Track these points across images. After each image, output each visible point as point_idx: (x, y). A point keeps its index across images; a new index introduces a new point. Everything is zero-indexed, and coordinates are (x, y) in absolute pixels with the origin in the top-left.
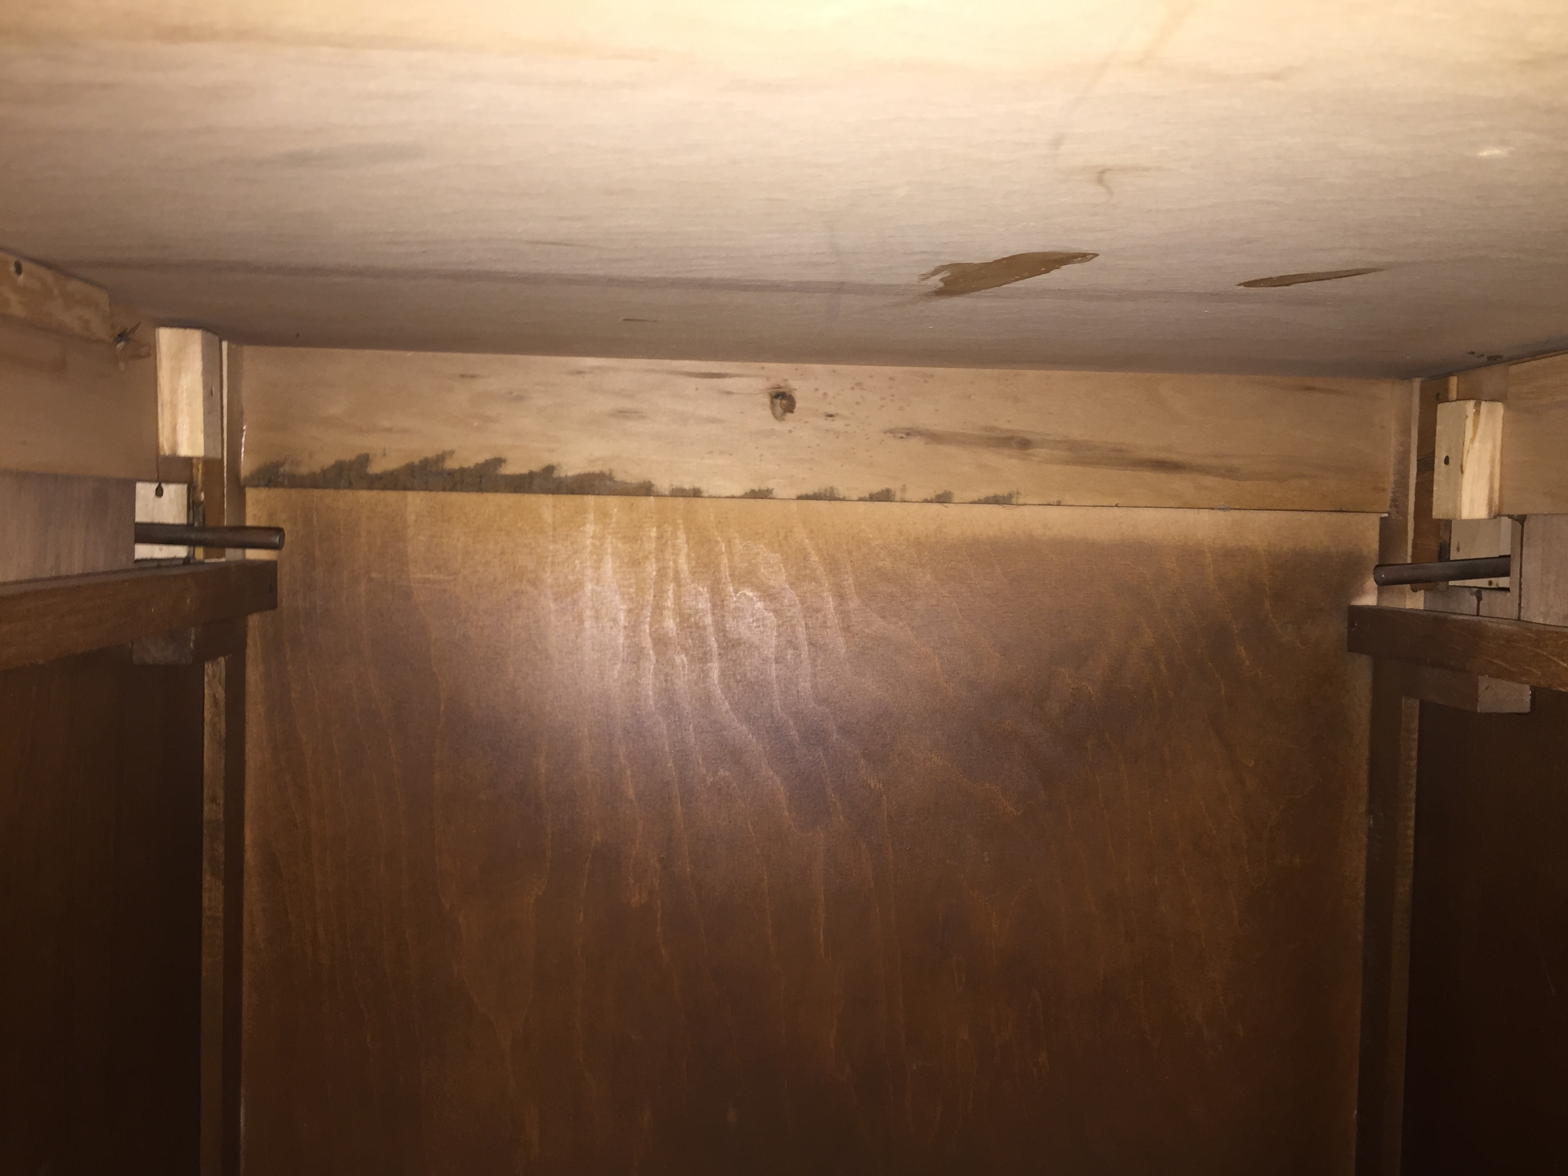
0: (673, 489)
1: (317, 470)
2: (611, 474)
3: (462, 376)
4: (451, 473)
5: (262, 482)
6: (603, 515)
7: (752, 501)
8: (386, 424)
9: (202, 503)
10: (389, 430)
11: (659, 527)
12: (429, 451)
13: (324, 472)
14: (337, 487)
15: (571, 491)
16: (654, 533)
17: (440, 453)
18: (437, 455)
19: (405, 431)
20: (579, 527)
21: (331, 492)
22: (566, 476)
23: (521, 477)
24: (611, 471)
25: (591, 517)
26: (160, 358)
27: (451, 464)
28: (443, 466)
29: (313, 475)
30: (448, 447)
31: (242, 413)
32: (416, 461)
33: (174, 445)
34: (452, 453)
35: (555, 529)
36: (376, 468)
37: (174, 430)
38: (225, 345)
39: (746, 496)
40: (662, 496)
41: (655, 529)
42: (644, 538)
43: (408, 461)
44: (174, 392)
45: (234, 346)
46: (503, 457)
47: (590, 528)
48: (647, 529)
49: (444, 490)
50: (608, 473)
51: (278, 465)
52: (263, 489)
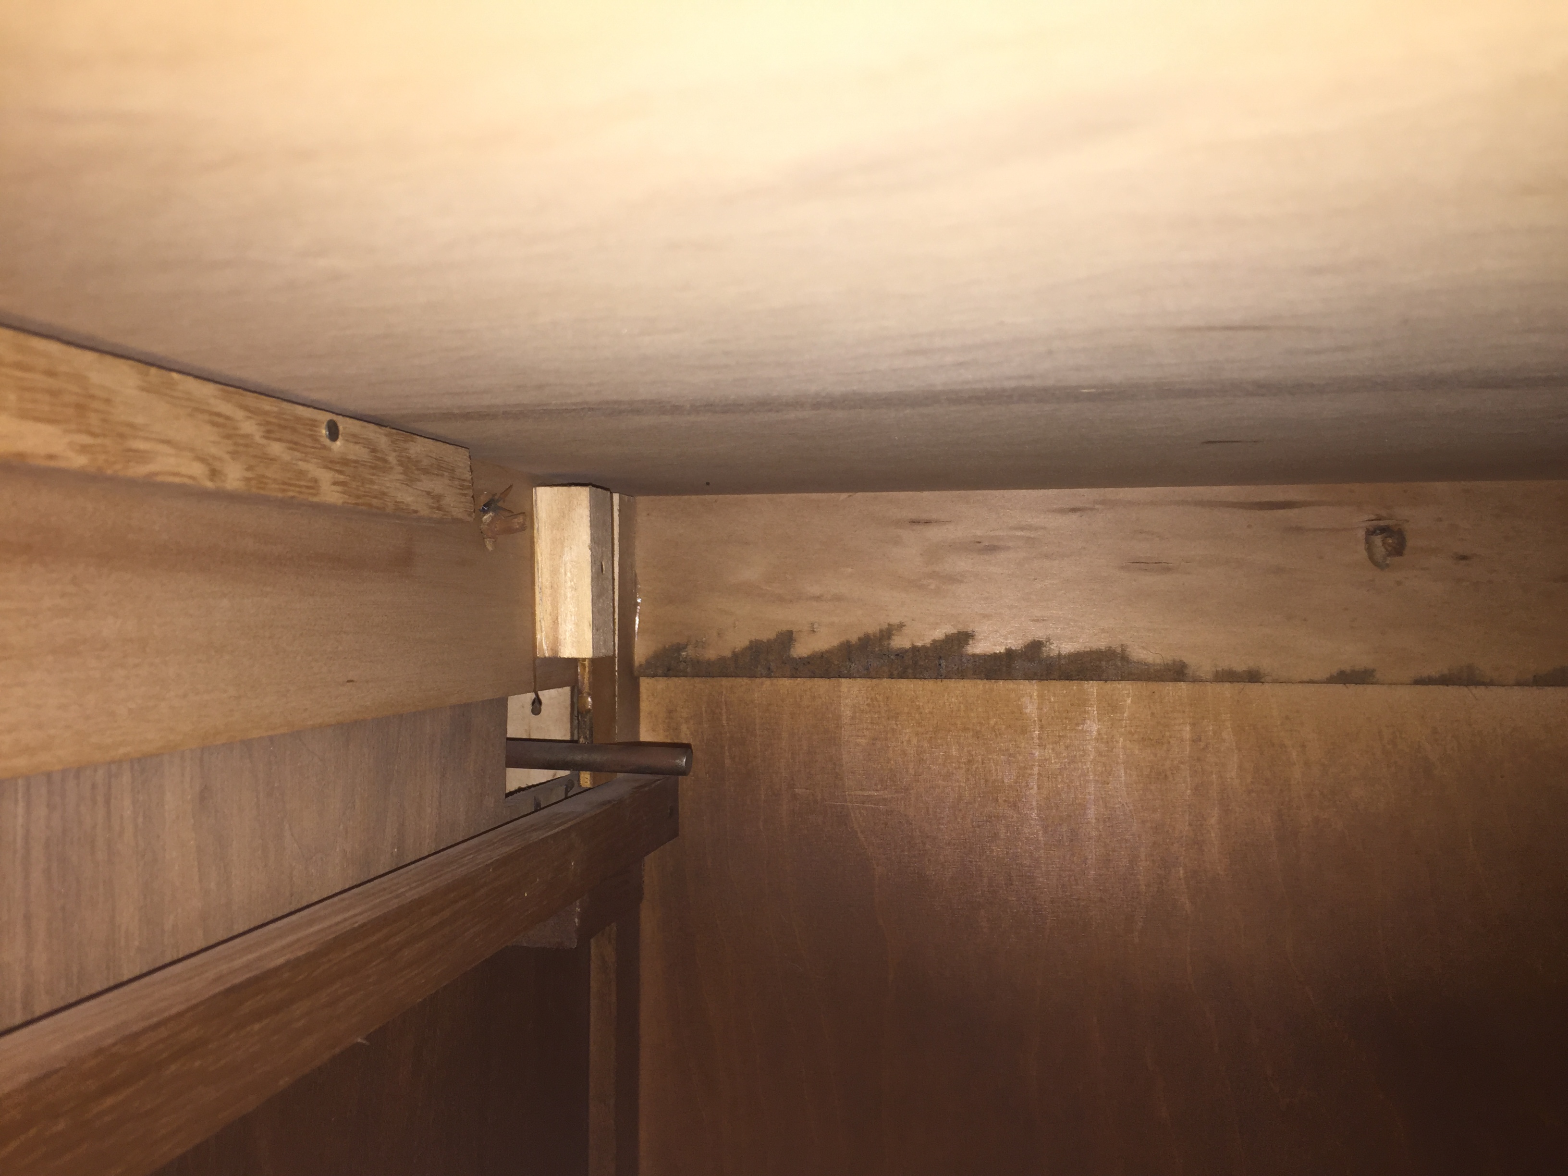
0: (1217, 671)
1: (728, 653)
2: (1123, 650)
3: (914, 522)
4: (901, 654)
5: (660, 672)
6: (1112, 707)
7: (1340, 686)
8: (816, 590)
9: (590, 710)
10: (818, 598)
11: (1193, 725)
12: (871, 626)
13: (736, 656)
14: (753, 676)
15: (1067, 676)
16: (1187, 732)
17: (885, 626)
18: (881, 631)
19: (838, 598)
20: (1077, 724)
21: (744, 682)
22: (1059, 655)
23: (995, 657)
24: (1124, 647)
25: (1094, 710)
26: (538, 529)
27: (900, 642)
28: (889, 644)
29: (722, 660)
30: (895, 620)
31: (635, 583)
32: (854, 638)
33: (555, 643)
34: (901, 626)
35: (1041, 727)
36: (802, 649)
37: (555, 622)
38: (616, 497)
39: (1331, 680)
40: (1201, 681)
41: (1188, 728)
42: (1172, 741)
43: (843, 639)
44: (555, 572)
45: (626, 498)
46: (969, 630)
47: (1093, 727)
48: (1177, 727)
49: (891, 676)
50: (1119, 650)
51: (679, 648)
52: (661, 678)
